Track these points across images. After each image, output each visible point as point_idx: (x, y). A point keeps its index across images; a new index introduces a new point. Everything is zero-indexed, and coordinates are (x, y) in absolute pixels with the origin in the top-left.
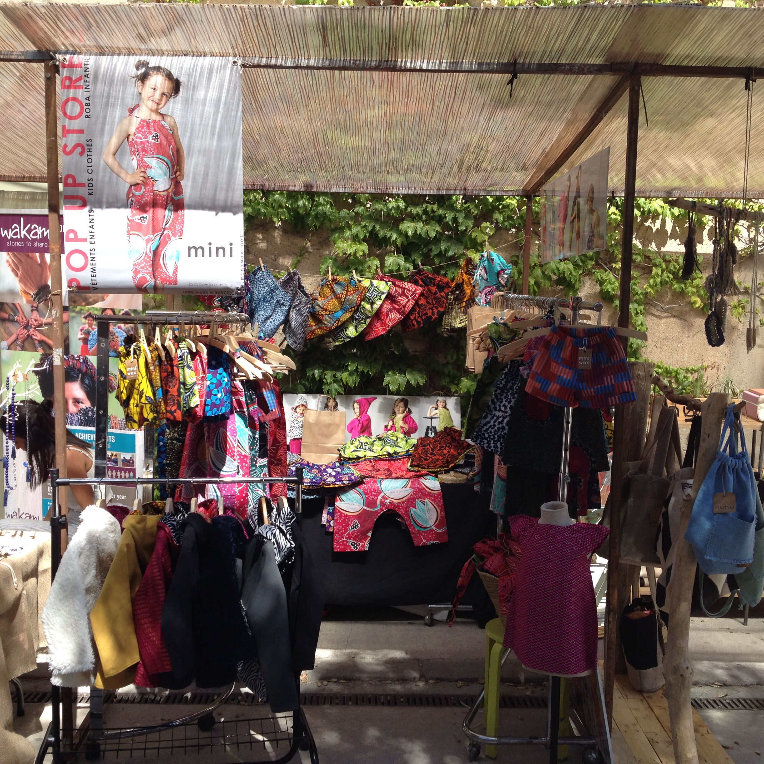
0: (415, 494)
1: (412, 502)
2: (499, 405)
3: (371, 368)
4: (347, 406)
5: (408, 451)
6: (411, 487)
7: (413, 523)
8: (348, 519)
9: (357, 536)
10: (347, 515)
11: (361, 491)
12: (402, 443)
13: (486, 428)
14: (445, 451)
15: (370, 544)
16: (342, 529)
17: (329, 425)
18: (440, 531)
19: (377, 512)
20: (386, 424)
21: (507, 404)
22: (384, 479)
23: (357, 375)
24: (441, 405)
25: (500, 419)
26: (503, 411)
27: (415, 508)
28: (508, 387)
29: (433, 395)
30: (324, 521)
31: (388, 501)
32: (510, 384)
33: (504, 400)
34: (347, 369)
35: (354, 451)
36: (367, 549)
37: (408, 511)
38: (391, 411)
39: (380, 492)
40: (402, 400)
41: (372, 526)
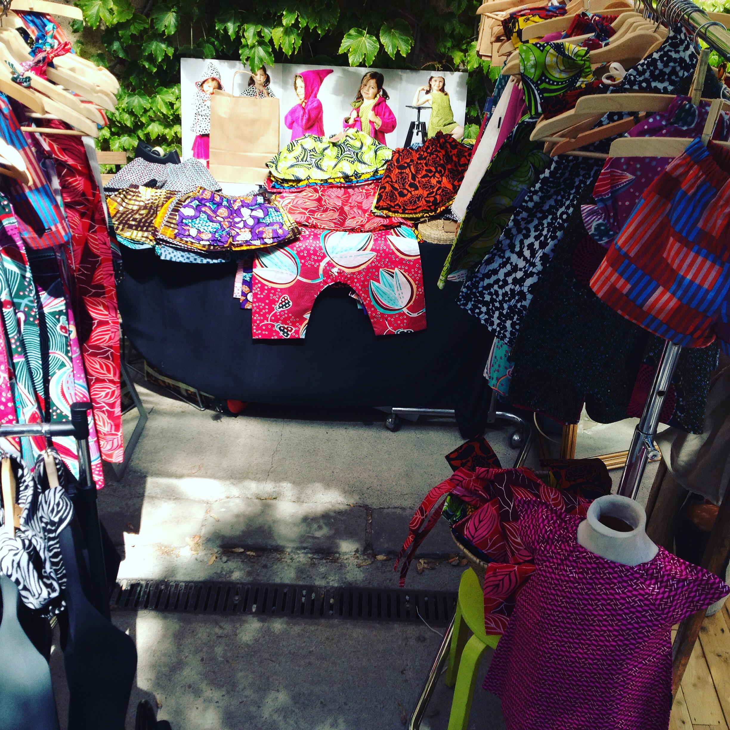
0: (379, 261)
1: (373, 274)
2: (522, 242)
3: (320, 23)
4: (284, 84)
5: (376, 171)
6: (372, 250)
7: (373, 303)
8: (274, 294)
9: (289, 318)
10: (272, 288)
11: (294, 253)
12: (368, 155)
13: (487, 282)
14: (434, 181)
15: (308, 329)
16: (264, 308)
17: (253, 122)
18: (415, 315)
19: (318, 285)
20: (347, 115)
21: (537, 245)
22: (332, 231)
23: (298, 35)
24: (436, 85)
25: (519, 275)
26: (525, 259)
27: (378, 281)
28: (546, 207)
29: (424, 69)
30: (237, 293)
31: (335, 271)
32: (552, 202)
33: (533, 234)
34: (280, 24)
35: (292, 166)
36: (303, 336)
37: (368, 286)
38: (356, 95)
39: (324, 257)
40: (373, 76)
41: (311, 304)
